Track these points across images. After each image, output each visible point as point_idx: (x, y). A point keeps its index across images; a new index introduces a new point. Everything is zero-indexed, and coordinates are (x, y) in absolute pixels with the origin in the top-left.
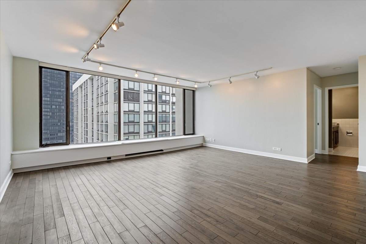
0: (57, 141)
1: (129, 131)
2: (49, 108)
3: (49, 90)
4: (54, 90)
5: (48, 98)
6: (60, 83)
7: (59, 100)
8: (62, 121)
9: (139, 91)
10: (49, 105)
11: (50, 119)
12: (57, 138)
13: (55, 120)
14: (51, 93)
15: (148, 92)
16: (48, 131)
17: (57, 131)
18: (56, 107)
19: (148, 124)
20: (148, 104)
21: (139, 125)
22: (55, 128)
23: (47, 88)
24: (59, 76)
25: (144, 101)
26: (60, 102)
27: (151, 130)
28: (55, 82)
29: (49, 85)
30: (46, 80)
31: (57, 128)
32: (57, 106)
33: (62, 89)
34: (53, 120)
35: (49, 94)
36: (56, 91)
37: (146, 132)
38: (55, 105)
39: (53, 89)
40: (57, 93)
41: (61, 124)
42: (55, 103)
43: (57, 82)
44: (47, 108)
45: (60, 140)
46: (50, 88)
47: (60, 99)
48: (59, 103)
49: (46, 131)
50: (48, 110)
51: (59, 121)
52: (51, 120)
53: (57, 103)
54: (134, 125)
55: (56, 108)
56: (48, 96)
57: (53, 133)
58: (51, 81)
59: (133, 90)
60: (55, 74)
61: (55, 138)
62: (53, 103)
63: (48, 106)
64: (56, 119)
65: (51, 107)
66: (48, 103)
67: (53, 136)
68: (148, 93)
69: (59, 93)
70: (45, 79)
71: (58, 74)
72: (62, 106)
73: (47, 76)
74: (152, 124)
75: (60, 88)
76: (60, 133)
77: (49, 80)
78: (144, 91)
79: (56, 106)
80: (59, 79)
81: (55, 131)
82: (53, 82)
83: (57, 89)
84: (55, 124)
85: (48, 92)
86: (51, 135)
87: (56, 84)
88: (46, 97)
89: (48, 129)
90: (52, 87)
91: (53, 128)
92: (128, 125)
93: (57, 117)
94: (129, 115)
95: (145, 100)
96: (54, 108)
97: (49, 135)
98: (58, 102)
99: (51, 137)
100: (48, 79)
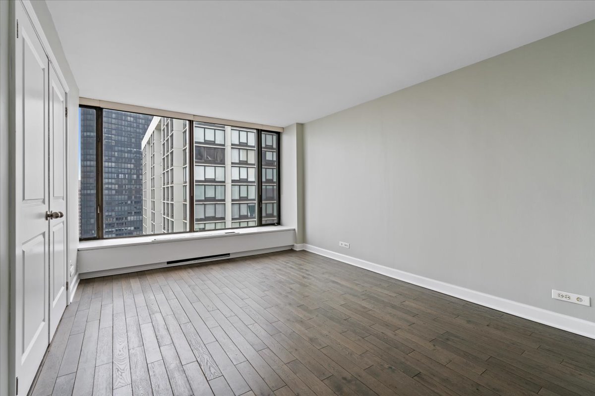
0: (126, 228)
1: (206, 216)
2: (115, 179)
3: (115, 151)
4: (121, 151)
5: (113, 162)
6: (131, 140)
7: (129, 165)
8: (133, 197)
9: (224, 145)
10: (115, 173)
11: (115, 195)
12: (126, 223)
13: (123, 197)
14: (118, 154)
15: (241, 146)
16: (113, 213)
17: (126, 213)
18: (125, 176)
19: (240, 204)
20: (240, 167)
21: (223, 205)
22: (123, 208)
23: (111, 148)
24: (129, 129)
25: (232, 163)
26: (131, 169)
27: (246, 214)
28: (123, 138)
29: (113, 144)
30: (110, 136)
31: (126, 208)
32: (127, 175)
33: (133, 148)
34: (120, 197)
35: (115, 157)
36: (125, 152)
37: (237, 216)
38: (123, 174)
39: (120, 148)
40: (126, 155)
41: (132, 202)
42: (123, 170)
43: (126, 139)
44: (112, 178)
45: (131, 227)
46: (116, 148)
47: (131, 164)
48: (129, 171)
49: (110, 214)
50: (113, 181)
51: (130, 198)
52: (117, 197)
53: (126, 170)
54: (215, 204)
55: (125, 178)
56: (113, 159)
57: (120, 217)
58: (117, 137)
59: (213, 143)
60: (123, 127)
61: (123, 223)
62: (120, 171)
63: (113, 175)
64: (125, 195)
65: (118, 176)
66: (113, 170)
67: (120, 221)
68: (239, 149)
69: (129, 155)
70: (108, 134)
71: (128, 127)
72: (134, 174)
73: (112, 129)
74: (247, 204)
75: (130, 148)
76: (131, 216)
77: (115, 135)
78: (232, 145)
79: (125, 174)
80: (128, 134)
81: (123, 213)
82: (120, 138)
83: (126, 149)
84: (123, 203)
85: (113, 153)
86: (117, 219)
87: (124, 142)
88: (110, 162)
89: (113, 211)
90: (118, 146)
91: (120, 208)
92: (205, 204)
93: (126, 192)
94: (206, 186)
95: (233, 161)
96: (121, 179)
97: (115, 220)
98: (128, 169)
99: (117, 222)
100: (113, 135)
